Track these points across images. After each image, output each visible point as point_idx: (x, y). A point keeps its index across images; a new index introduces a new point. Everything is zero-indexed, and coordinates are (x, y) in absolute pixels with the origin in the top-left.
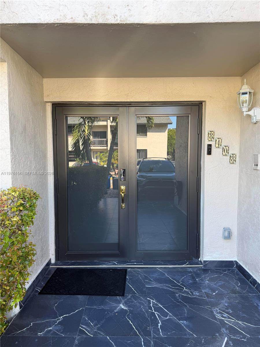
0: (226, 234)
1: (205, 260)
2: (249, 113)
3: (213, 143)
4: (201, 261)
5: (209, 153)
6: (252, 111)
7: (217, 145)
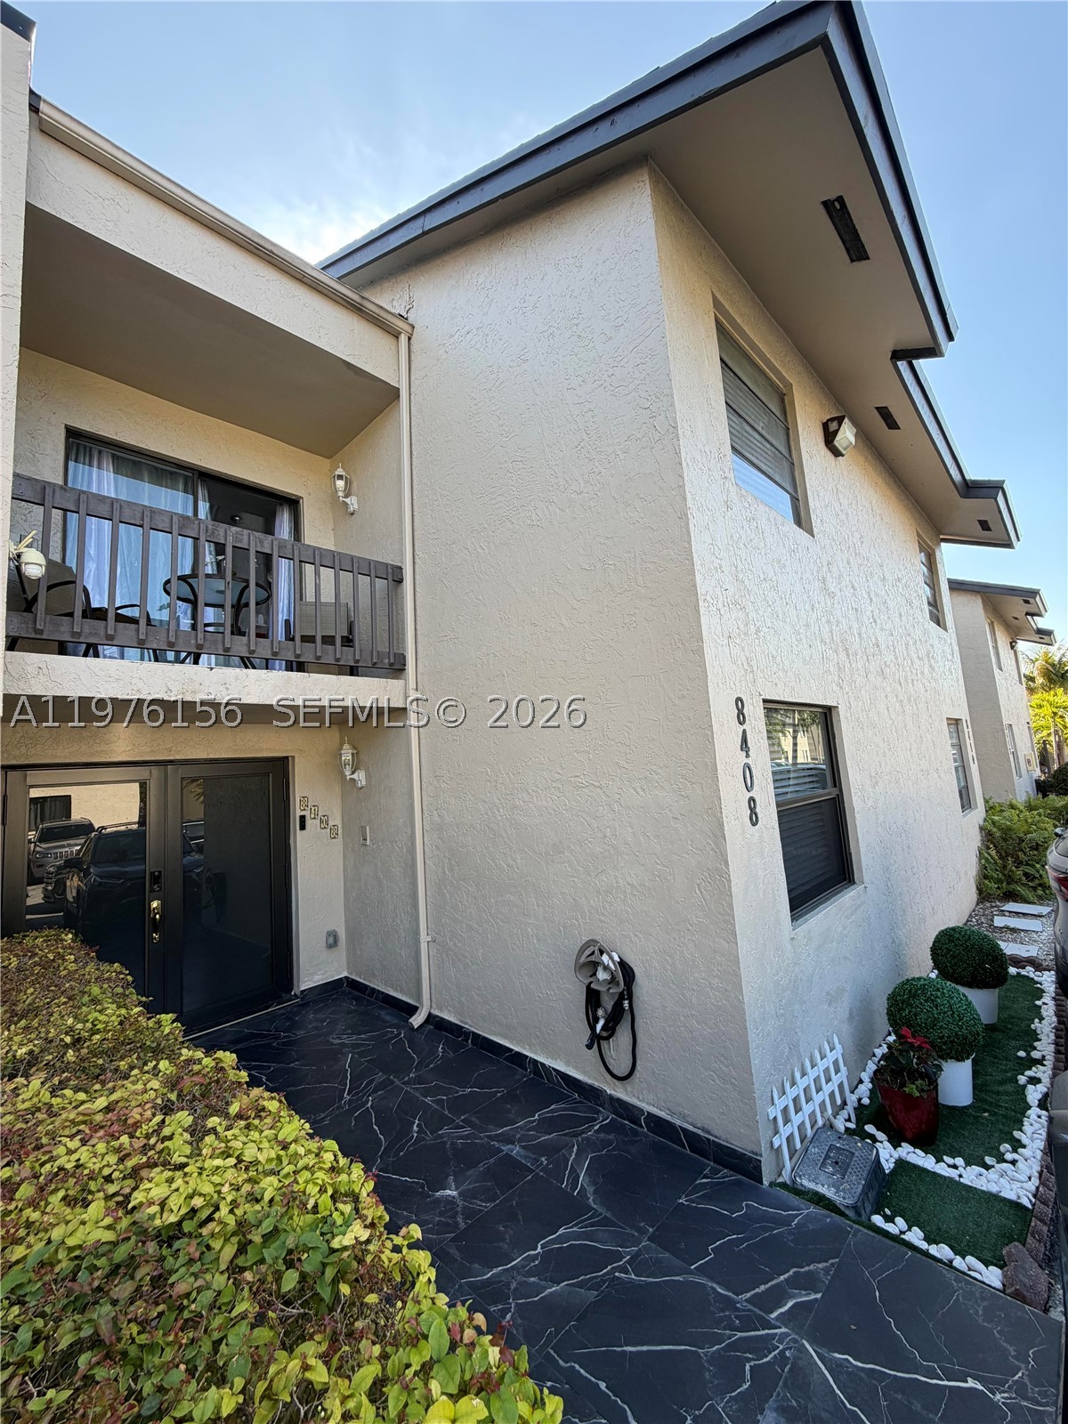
0: (331, 940)
1: (302, 989)
2: (352, 776)
3: (306, 813)
4: (295, 994)
5: (303, 827)
6: (356, 774)
7: (313, 816)
